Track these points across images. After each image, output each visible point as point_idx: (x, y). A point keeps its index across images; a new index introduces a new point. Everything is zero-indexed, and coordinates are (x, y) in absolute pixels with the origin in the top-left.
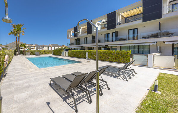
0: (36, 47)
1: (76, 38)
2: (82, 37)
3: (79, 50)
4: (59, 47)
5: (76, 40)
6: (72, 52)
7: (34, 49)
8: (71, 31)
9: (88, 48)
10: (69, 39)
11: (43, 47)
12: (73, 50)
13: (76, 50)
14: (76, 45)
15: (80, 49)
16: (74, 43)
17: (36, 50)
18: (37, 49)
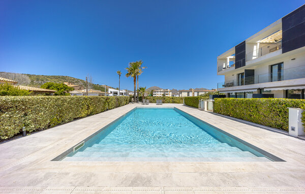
0: (171, 93)
1: (242, 70)
2: (260, 64)
3: (249, 98)
4: (206, 92)
5: (242, 74)
6: (225, 101)
7: (169, 95)
8: (228, 58)
9: (287, 91)
10: (223, 74)
11: (181, 92)
12: (233, 96)
13: (241, 97)
14: (242, 84)
15: (255, 96)
16: (236, 83)
17: (171, 96)
18: (173, 96)
